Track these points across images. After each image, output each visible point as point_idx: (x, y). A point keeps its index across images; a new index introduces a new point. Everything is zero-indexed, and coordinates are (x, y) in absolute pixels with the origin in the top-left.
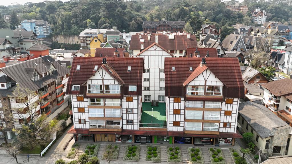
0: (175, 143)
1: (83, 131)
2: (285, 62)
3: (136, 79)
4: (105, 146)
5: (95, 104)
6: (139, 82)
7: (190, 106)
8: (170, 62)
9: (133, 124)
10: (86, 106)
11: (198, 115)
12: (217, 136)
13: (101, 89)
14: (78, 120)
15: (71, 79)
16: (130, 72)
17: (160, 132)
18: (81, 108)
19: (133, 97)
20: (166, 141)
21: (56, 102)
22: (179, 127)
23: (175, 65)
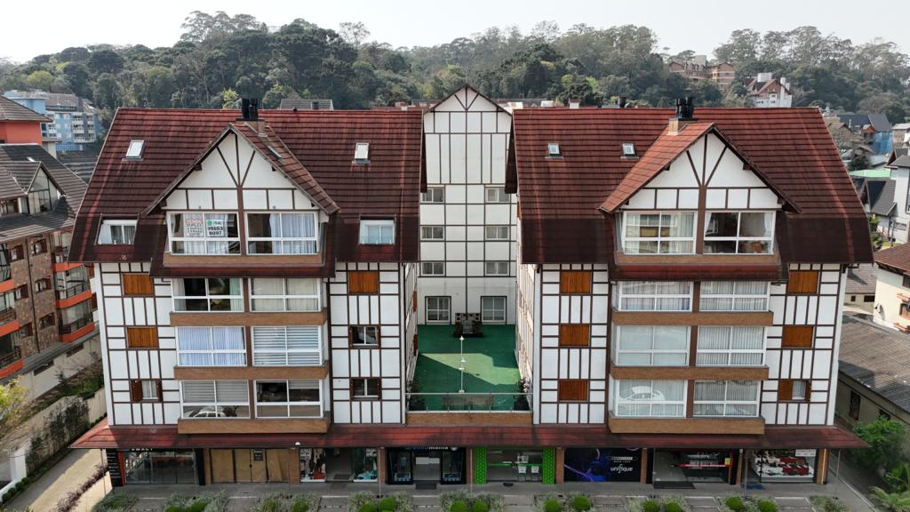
0: (566, 479)
1: (149, 434)
2: (896, 206)
3: (394, 193)
4: (253, 503)
5: (201, 305)
6: (407, 205)
7: (635, 308)
8: (536, 127)
9: (380, 399)
10: (164, 319)
11: (671, 346)
12: (754, 441)
13: (232, 232)
14: (126, 385)
15: (99, 197)
16: (366, 166)
17: (502, 433)
18: (141, 329)
19: (379, 271)
20: (529, 469)
21: (55, 327)
22: (584, 407)
23: (559, 137)
